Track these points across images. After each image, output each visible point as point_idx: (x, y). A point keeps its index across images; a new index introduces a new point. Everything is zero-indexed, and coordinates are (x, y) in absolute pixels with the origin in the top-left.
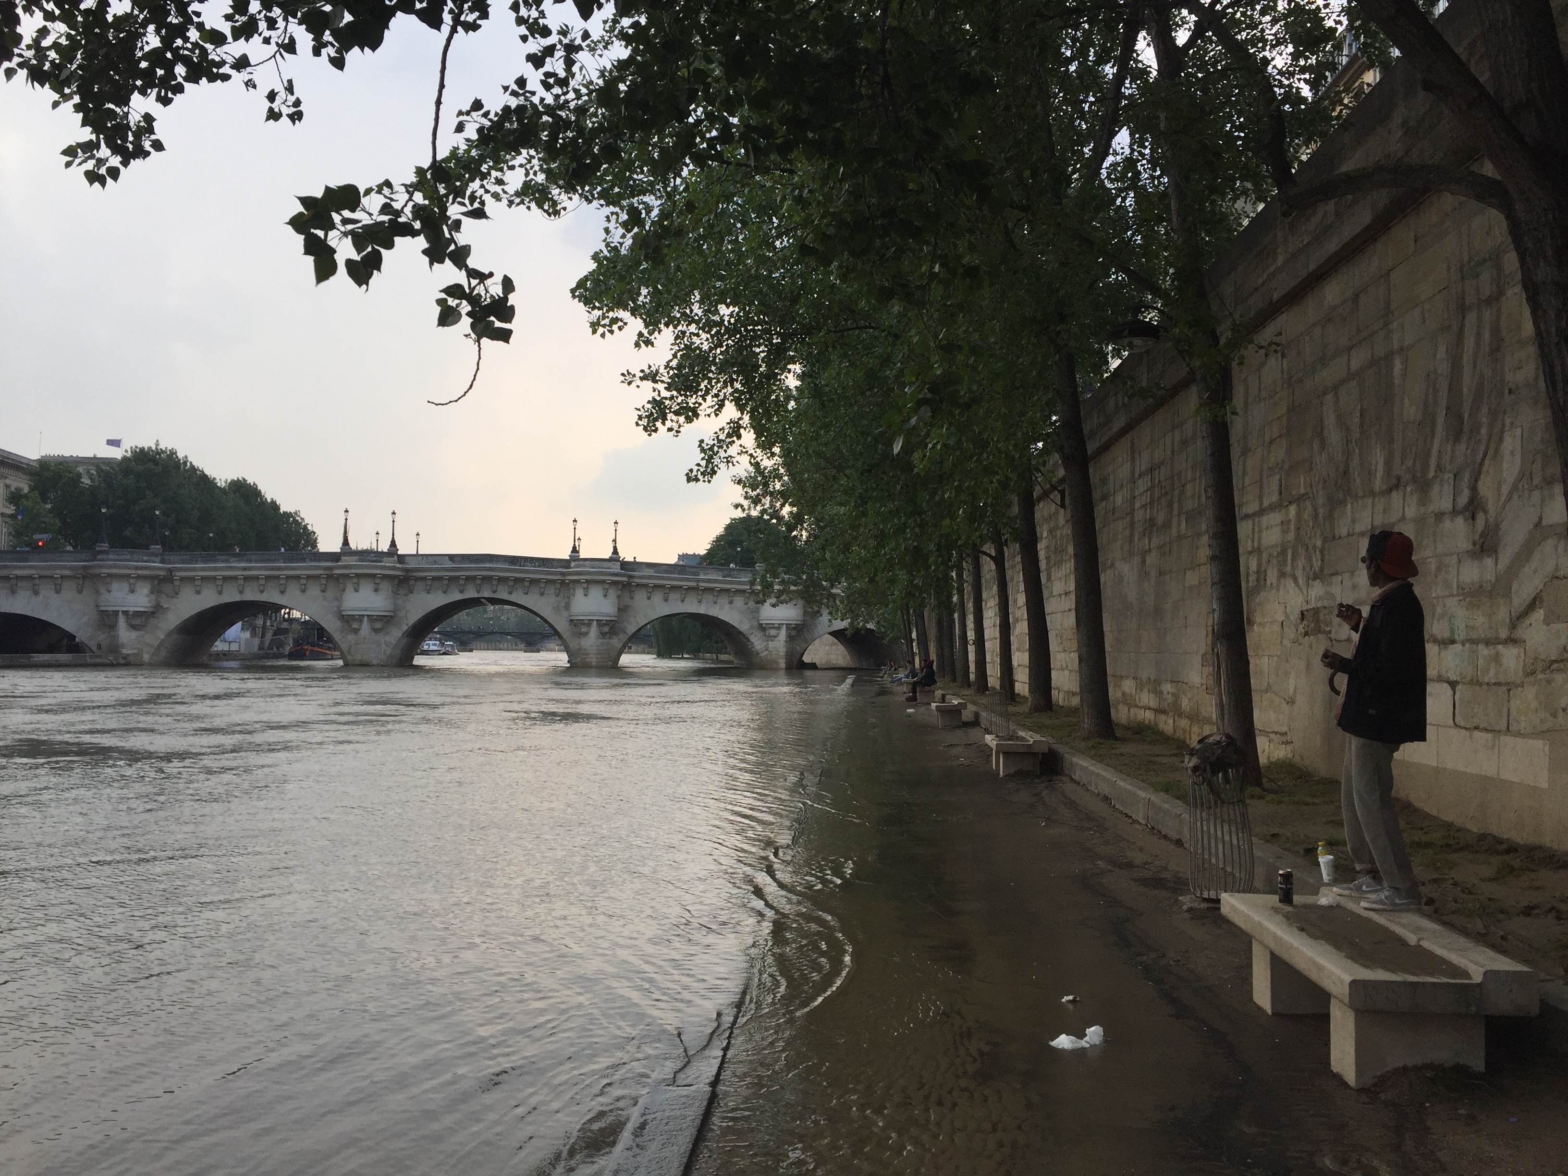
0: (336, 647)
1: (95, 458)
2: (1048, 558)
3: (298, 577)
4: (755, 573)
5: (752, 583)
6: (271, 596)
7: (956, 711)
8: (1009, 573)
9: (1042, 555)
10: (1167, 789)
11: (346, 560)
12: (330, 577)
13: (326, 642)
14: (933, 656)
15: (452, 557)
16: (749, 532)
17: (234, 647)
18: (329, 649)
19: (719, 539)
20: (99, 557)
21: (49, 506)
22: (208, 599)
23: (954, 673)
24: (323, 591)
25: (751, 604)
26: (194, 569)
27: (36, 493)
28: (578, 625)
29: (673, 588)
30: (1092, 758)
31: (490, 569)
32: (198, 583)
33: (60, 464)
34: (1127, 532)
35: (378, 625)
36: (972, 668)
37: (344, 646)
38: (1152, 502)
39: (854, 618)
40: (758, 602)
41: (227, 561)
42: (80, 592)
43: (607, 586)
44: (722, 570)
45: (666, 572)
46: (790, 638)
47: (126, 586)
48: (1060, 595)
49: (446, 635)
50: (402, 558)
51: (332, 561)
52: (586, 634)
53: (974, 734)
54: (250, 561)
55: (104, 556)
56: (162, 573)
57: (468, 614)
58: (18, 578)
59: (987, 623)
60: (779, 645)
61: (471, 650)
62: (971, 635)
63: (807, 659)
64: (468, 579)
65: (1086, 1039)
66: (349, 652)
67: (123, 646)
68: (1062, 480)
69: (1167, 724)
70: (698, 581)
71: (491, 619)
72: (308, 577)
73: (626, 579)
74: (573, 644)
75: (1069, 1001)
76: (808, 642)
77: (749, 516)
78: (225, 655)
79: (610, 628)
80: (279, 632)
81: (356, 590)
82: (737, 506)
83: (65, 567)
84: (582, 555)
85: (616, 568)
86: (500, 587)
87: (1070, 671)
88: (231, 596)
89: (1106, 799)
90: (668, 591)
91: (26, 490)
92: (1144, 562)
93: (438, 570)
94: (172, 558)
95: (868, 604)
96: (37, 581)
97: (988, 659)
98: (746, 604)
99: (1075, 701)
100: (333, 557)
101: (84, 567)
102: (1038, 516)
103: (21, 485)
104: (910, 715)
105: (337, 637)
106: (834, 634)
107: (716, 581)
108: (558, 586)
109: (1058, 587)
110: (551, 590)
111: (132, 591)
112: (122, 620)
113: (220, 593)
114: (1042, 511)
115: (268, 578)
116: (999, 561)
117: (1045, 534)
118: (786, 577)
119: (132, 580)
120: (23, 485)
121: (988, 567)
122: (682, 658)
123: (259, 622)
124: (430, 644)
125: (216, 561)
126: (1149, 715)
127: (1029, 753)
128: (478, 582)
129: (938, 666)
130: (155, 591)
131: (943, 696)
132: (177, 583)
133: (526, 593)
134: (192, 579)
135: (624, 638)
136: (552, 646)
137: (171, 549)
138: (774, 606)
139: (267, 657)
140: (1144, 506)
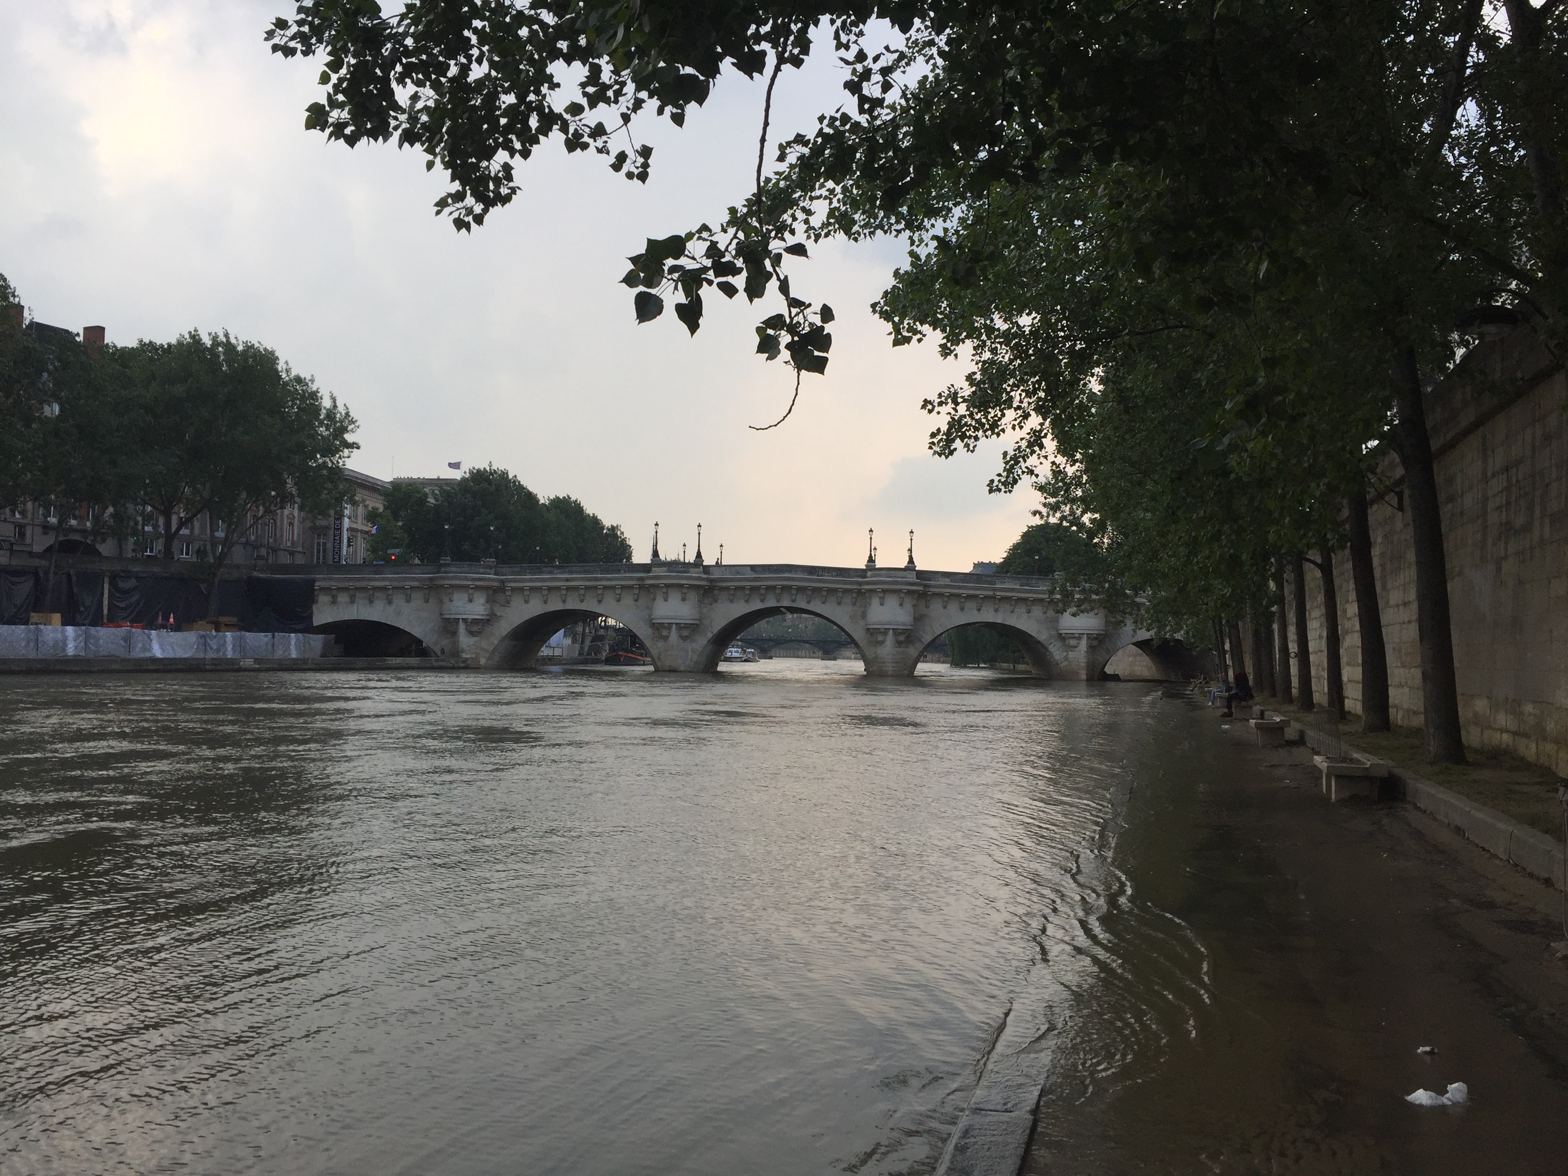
0: (647, 654)
1: (438, 479)
2: (1383, 566)
3: (613, 588)
4: (1054, 582)
5: (1051, 592)
6: (589, 605)
7: (1278, 729)
8: (1337, 582)
9: (1376, 562)
10: (1533, 821)
11: (657, 571)
12: (641, 587)
13: (638, 648)
14: (1249, 669)
15: (753, 568)
16: (1047, 541)
17: (557, 652)
18: (641, 655)
19: (1016, 547)
20: (443, 569)
21: (400, 524)
22: (535, 608)
23: (1273, 687)
24: (636, 600)
25: (1051, 613)
26: (523, 581)
27: (388, 512)
28: (875, 634)
29: (970, 597)
30: (1440, 784)
31: (789, 579)
32: (527, 593)
33: (410, 485)
34: (1479, 536)
35: (685, 633)
36: (1295, 682)
37: (654, 652)
38: (1508, 503)
39: (1161, 627)
40: (1058, 612)
41: (551, 573)
42: (427, 601)
43: (902, 595)
44: (1019, 579)
45: (963, 581)
46: (1091, 648)
47: (465, 597)
48: (1398, 606)
49: (748, 643)
50: (707, 569)
51: (644, 572)
52: (882, 642)
53: (1299, 754)
54: (571, 572)
55: (448, 569)
56: (495, 584)
57: (768, 622)
58: (375, 588)
59: (1312, 635)
60: (1080, 655)
61: (771, 658)
62: (1293, 647)
63: (1109, 670)
64: (769, 588)
65: (1447, 1095)
66: (659, 658)
67: (463, 651)
68: (1401, 481)
69: (1529, 750)
70: (995, 590)
71: (789, 627)
72: (623, 587)
73: (921, 588)
74: (870, 652)
75: (1426, 1052)
76: (1111, 653)
77: (1047, 523)
78: (550, 660)
79: (906, 637)
80: (597, 638)
81: (666, 600)
82: (1035, 513)
83: (413, 579)
84: (879, 564)
85: (912, 578)
86: (799, 597)
87: (1411, 688)
88: (555, 605)
89: (1459, 830)
90: (963, 600)
91: (381, 510)
92: (1499, 570)
93: (739, 580)
94: (504, 570)
95: (1176, 614)
96: (390, 592)
97: (1313, 672)
98: (1045, 613)
99: (1419, 721)
100: (645, 568)
101: (431, 579)
102: (1371, 519)
103: (377, 505)
104: (1226, 732)
105: (648, 643)
106: (1141, 645)
107: (1013, 590)
108: (855, 595)
109: (1395, 597)
110: (848, 599)
111: (471, 601)
112: (462, 627)
113: (545, 602)
114: (1376, 514)
115: (587, 588)
116: (1326, 569)
117: (1379, 540)
118: (1087, 585)
119: (470, 590)
120: (377, 504)
121: (1313, 575)
122: (979, 667)
123: (579, 629)
124: (733, 651)
125: (541, 573)
126: (1506, 737)
127: (1366, 777)
128: (778, 591)
129: (1255, 679)
130: (490, 600)
131: (1262, 713)
132: (508, 593)
133: (824, 603)
134: (521, 589)
135: (920, 647)
136: (848, 653)
137: (504, 563)
138: (1074, 615)
139: (586, 662)
140: (1499, 508)
